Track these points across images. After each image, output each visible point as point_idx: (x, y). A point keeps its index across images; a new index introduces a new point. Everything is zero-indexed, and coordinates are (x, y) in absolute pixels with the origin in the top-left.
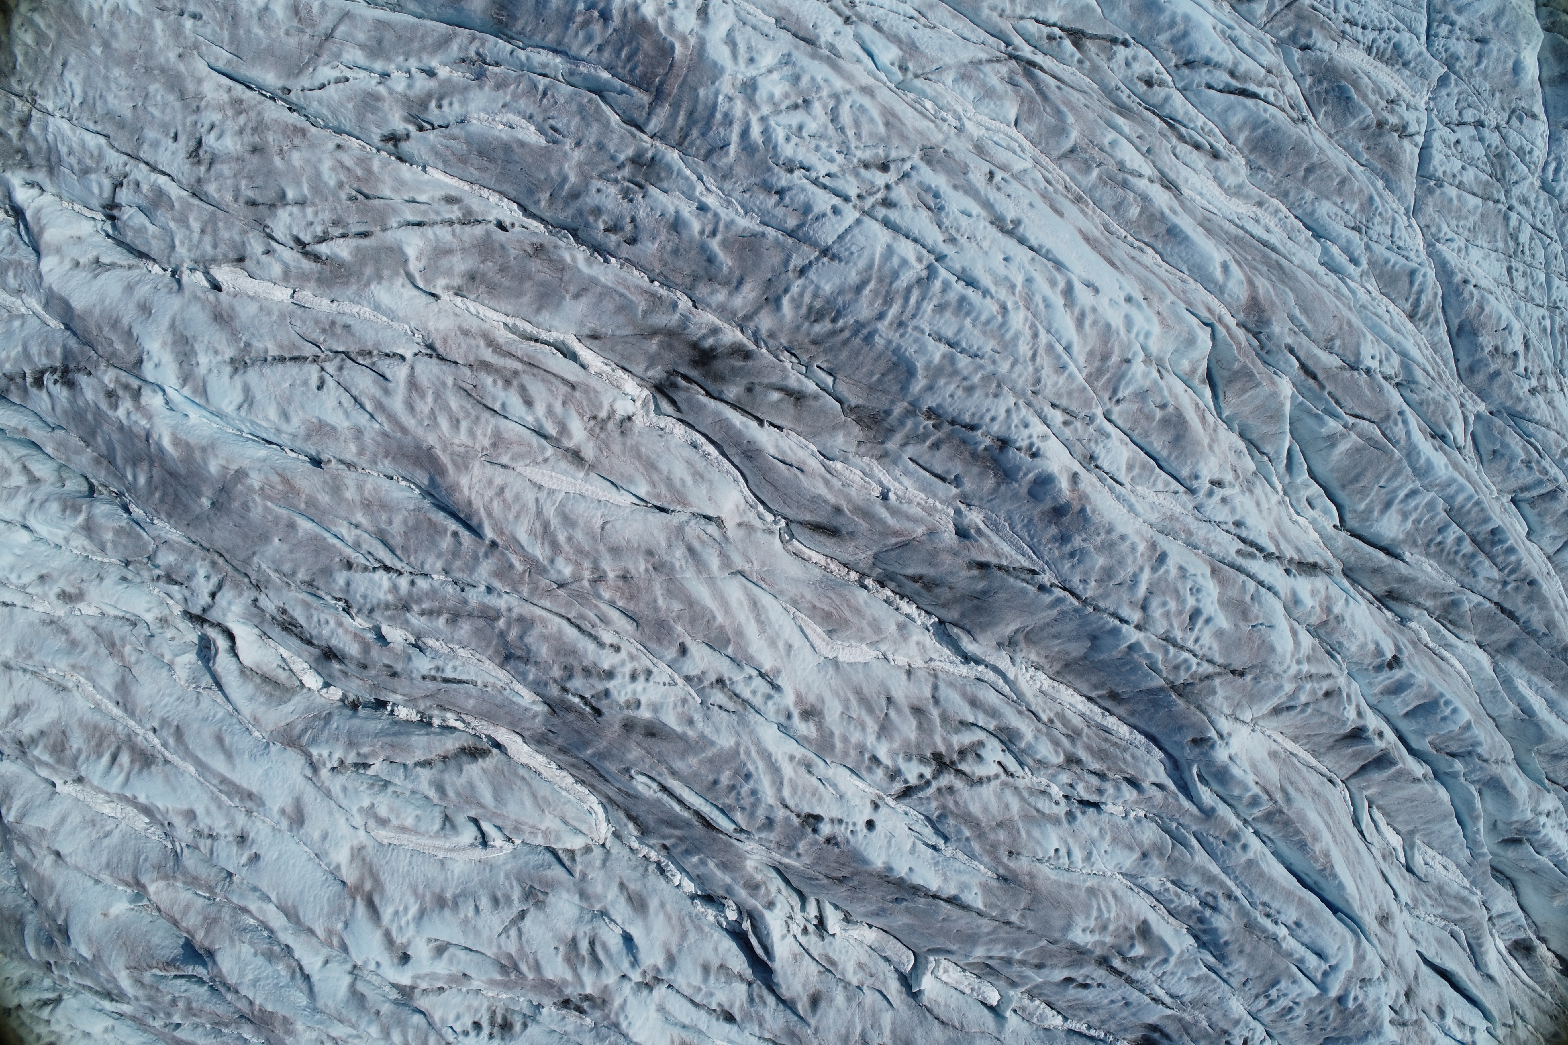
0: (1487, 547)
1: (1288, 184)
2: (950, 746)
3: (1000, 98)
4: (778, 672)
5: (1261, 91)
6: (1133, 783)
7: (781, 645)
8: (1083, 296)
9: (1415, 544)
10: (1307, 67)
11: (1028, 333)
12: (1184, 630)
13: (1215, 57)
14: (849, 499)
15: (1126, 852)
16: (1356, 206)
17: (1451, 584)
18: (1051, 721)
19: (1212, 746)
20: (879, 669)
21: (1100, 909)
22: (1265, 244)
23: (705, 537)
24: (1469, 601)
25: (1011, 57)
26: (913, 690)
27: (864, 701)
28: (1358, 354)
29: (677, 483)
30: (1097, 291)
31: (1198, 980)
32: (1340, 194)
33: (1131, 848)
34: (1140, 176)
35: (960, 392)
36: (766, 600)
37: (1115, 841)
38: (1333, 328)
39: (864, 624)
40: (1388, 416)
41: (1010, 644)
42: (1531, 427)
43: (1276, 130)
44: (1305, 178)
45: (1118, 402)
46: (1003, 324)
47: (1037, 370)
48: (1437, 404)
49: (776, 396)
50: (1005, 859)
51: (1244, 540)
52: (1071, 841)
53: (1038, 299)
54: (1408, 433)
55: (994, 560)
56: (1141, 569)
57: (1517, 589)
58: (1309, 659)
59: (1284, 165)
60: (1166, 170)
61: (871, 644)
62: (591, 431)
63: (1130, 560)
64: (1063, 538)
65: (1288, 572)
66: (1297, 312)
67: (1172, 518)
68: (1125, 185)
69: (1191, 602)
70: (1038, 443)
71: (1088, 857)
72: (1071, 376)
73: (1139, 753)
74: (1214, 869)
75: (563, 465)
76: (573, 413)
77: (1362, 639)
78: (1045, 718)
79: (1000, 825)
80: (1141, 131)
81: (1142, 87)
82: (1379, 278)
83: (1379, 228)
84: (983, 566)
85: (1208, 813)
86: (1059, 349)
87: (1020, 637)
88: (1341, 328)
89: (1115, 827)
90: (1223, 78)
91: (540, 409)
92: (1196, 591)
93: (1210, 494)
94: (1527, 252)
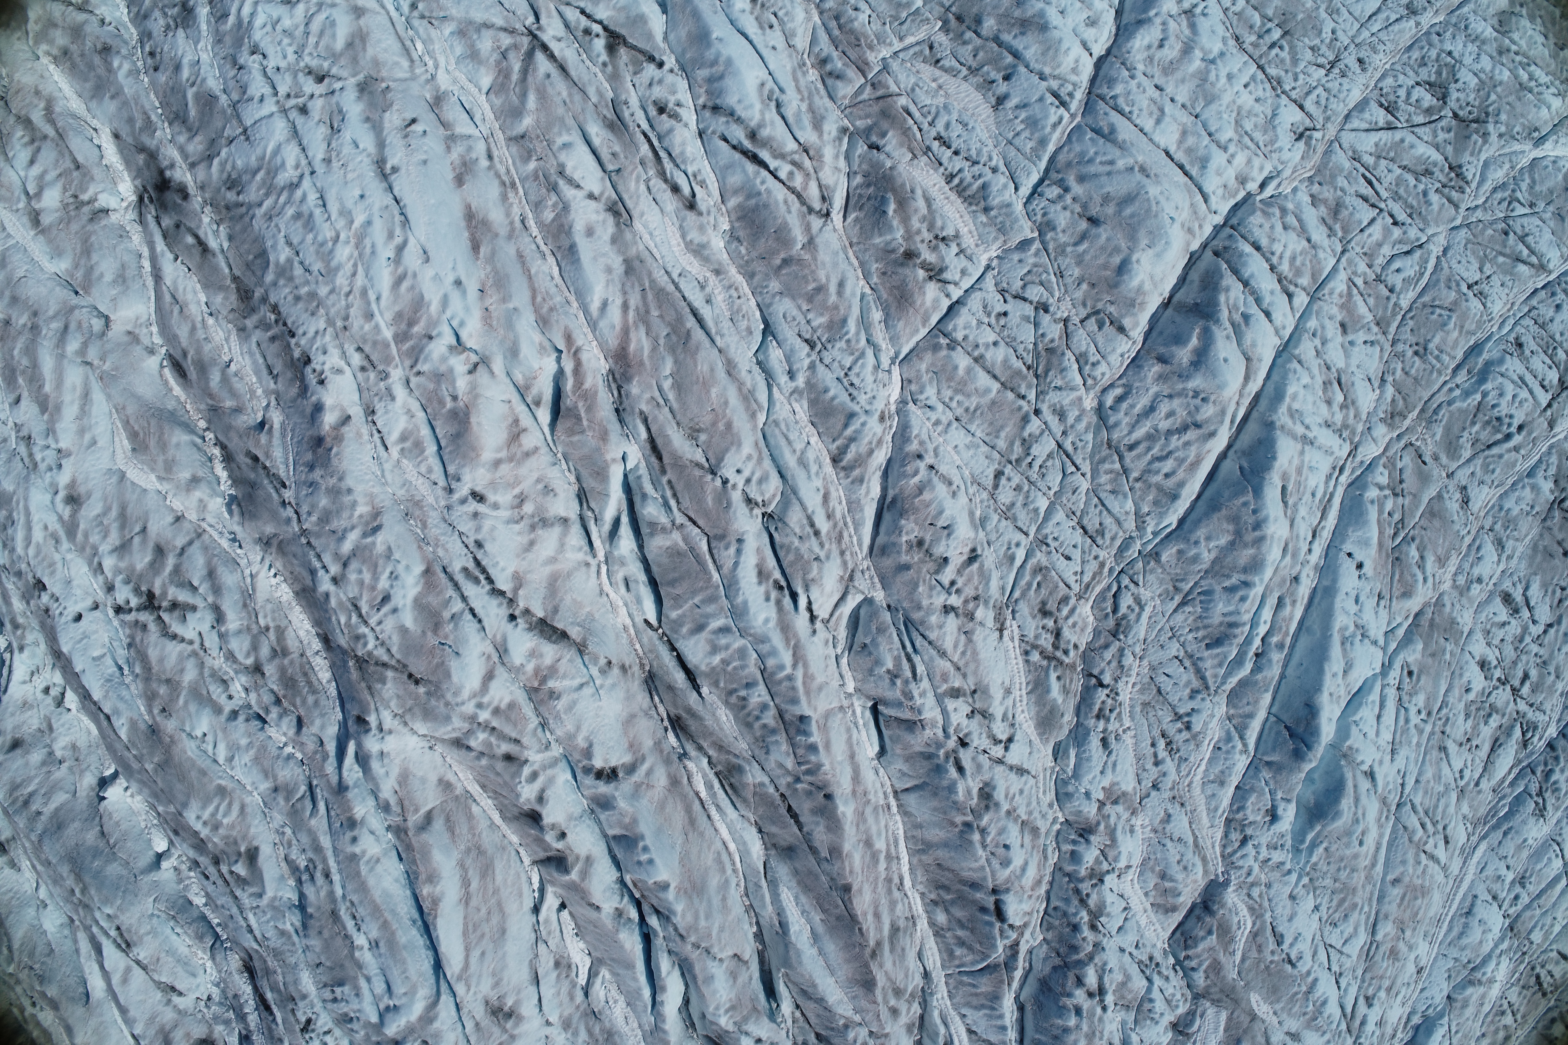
0: (792, 731)
1: (759, 267)
2: (164, 593)
3: (480, 63)
4: (69, 455)
5: (773, 164)
6: (300, 723)
7: (87, 437)
8: (412, 259)
9: (716, 684)
10: (865, 167)
11: (349, 268)
12: (372, 607)
13: (740, 111)
14: (199, 351)
15: (261, 776)
16: (822, 320)
17: (742, 746)
18: (267, 629)
19: (368, 731)
20: (151, 501)
21: (217, 809)
22: (695, 313)
23: (85, 325)
24: (754, 776)
25: (531, 33)
26: (168, 534)
27: (123, 519)
28: (720, 460)
29: (96, 274)
30: (427, 260)
31: (283, 933)
32: (810, 299)
33: (266, 774)
34: (578, 186)
35: (290, 298)
36: (98, 396)
37: (256, 760)
38: (706, 420)
39: (161, 458)
40: (722, 537)
41: (266, 543)
42: (919, 642)
43: (766, 206)
44: (780, 268)
45: (419, 373)
46: (331, 251)
47: (348, 307)
48: (799, 557)
49: (190, 240)
50: (156, 711)
51: (478, 563)
52: (220, 735)
53: (368, 242)
54: (736, 564)
55: (262, 457)
56: (353, 528)
57: (809, 793)
58: (496, 711)
59: (762, 245)
60: (625, 197)
61: (160, 478)
62: (65, 206)
63: (345, 514)
64: (311, 467)
65: (512, 618)
66: (667, 384)
67: (418, 504)
68: (554, 188)
69: (383, 583)
70: (327, 373)
71: (230, 759)
72: (377, 327)
73: (323, 702)
74: (326, 841)
75: (25, 219)
76: (59, 186)
77: (570, 727)
78: (262, 622)
79: (168, 681)
80: (617, 148)
81: (653, 112)
82: (813, 403)
83: (837, 353)
84: (256, 459)
85: (341, 788)
86: (372, 297)
87: (275, 542)
88: (714, 424)
89: (263, 748)
90: (738, 134)
91: (36, 170)
92: (394, 576)
93: (463, 501)
94: (1036, 467)
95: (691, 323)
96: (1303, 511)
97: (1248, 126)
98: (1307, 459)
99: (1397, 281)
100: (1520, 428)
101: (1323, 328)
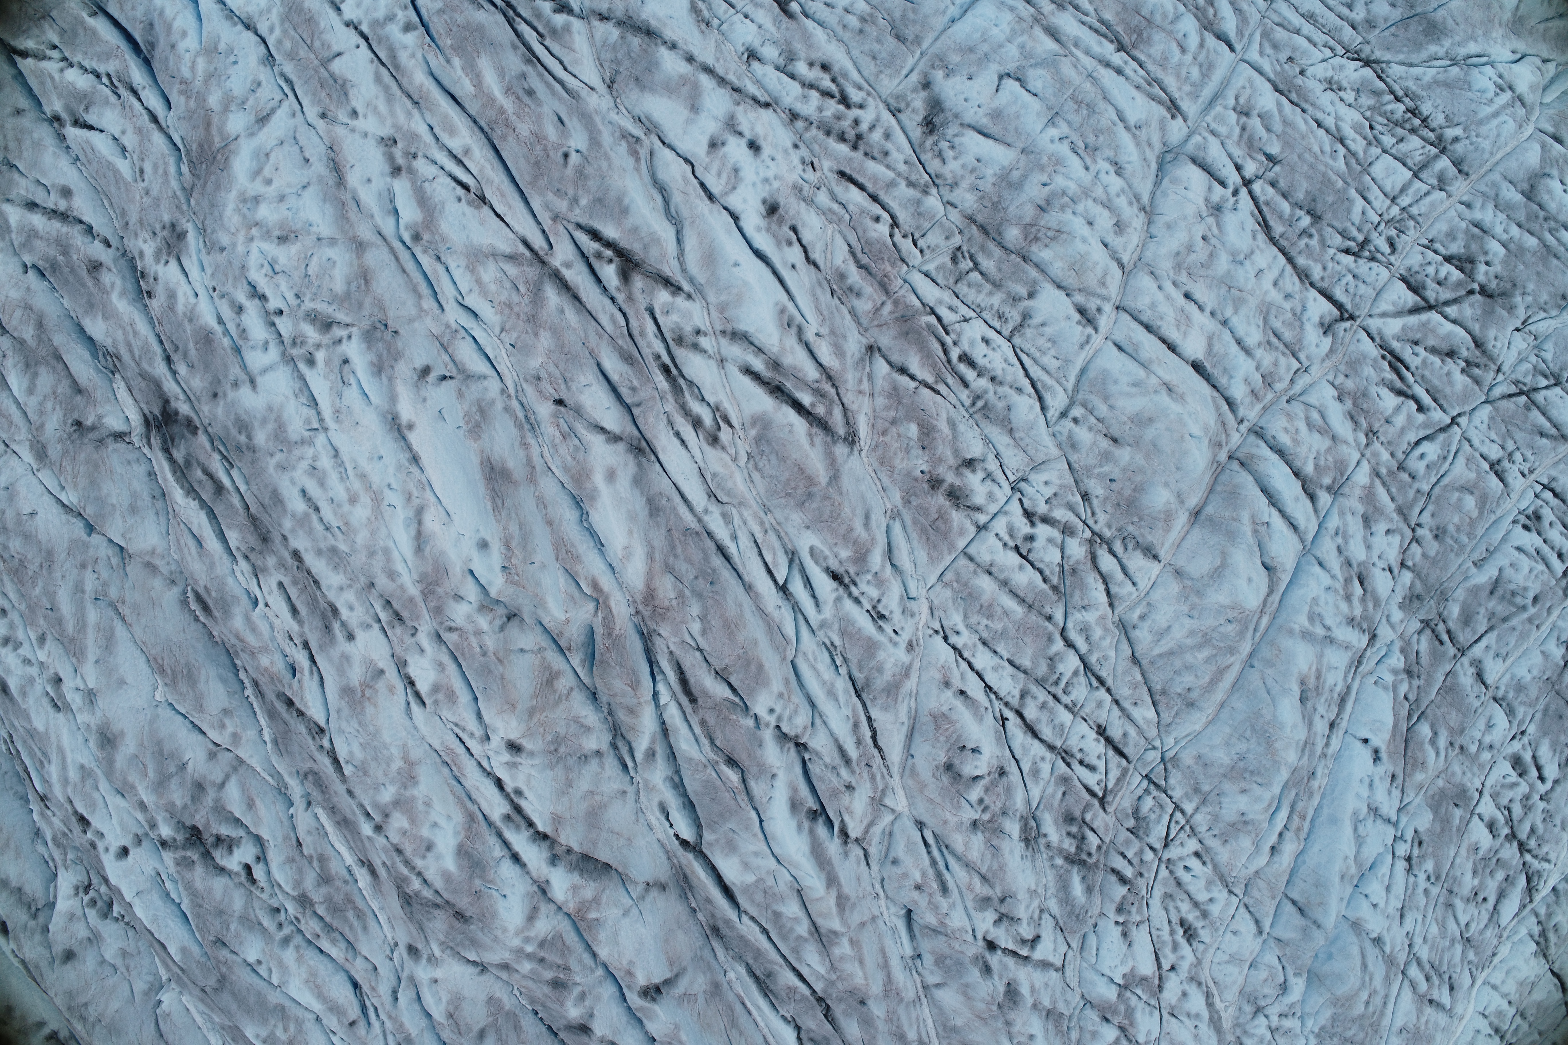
2: (208, 828)
7: (114, 677)
12: (416, 854)
18: (311, 857)
25: (541, 260)
26: (206, 769)
27: (160, 756)
29: (108, 503)
35: (311, 549)
36: (121, 637)
45: (449, 629)
49: (202, 475)
51: (516, 808)
55: (296, 701)
58: (543, 943)
60: (647, 433)
62: (68, 434)
65: (554, 859)
66: (696, 627)
69: (425, 833)
70: (355, 628)
72: (402, 585)
76: (59, 414)
80: (635, 381)
84: (290, 702)
88: (745, 666)
90: (758, 365)
92: (437, 826)
93: (497, 752)
94: (1062, 685)
95: (717, 561)
96: (1321, 710)
97: (1277, 324)
98: (1325, 661)
99: (1419, 467)
100: (1536, 599)
101: (1345, 525)
